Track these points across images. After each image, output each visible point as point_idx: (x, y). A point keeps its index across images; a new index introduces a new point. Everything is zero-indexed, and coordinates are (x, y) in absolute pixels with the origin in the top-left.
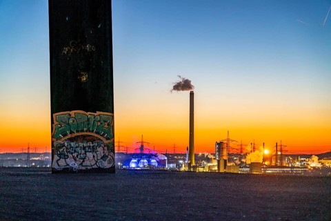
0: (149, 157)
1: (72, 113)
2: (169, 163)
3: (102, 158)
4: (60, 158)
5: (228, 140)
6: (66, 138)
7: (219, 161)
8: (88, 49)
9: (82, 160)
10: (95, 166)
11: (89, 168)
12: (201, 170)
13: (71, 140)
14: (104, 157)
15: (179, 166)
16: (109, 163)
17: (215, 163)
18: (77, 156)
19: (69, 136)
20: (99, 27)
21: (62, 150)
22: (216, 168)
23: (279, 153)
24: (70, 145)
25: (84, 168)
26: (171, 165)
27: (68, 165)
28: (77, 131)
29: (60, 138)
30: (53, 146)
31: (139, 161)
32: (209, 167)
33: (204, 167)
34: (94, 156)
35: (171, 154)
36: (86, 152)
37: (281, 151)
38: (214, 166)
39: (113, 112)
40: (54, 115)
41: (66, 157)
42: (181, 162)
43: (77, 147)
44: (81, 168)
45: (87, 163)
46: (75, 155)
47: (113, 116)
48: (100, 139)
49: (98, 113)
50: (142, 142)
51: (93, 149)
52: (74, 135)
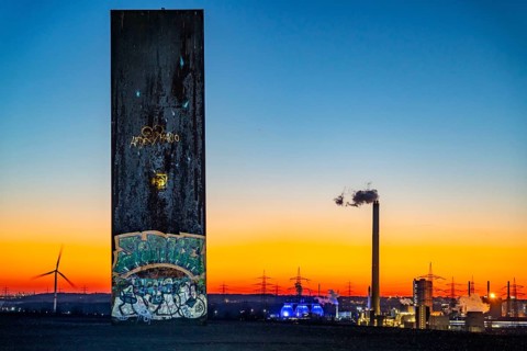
0: (310, 301)
1: (144, 235)
2: (341, 311)
3: (187, 303)
4: (125, 302)
5: (431, 276)
6: (134, 271)
7: (417, 310)
8: (169, 139)
9: (156, 306)
10: (177, 316)
11: (167, 317)
12: (389, 322)
13: (141, 274)
14: (191, 302)
15: (356, 315)
16: (198, 311)
17: (412, 312)
18: (150, 299)
19: (139, 269)
20: (186, 106)
21: (127, 290)
22: (414, 320)
23: (512, 297)
24: (140, 282)
25: (159, 318)
26: (345, 315)
27: (136, 312)
28: (151, 262)
29: (125, 272)
30: (113, 284)
31: (294, 307)
32: (403, 317)
33: (394, 318)
34: (175, 300)
35: (345, 298)
36: (163, 293)
37: (515, 294)
38: (410, 316)
39: (204, 234)
40: (116, 237)
41: (133, 301)
42: (359, 309)
43: (149, 286)
44: (156, 317)
45: (164, 310)
46: (147, 297)
47: (205, 240)
48: (184, 274)
49: (182, 235)
50: (299, 278)
51: (175, 290)
52: (145, 268)
